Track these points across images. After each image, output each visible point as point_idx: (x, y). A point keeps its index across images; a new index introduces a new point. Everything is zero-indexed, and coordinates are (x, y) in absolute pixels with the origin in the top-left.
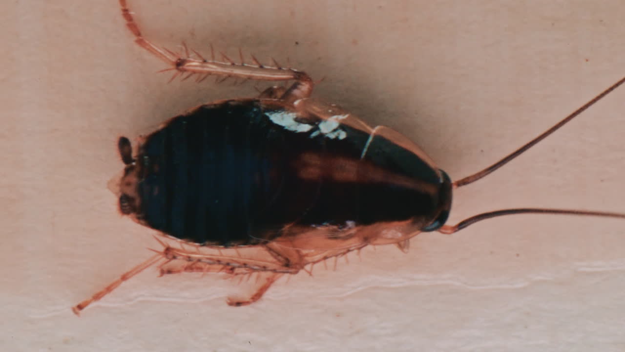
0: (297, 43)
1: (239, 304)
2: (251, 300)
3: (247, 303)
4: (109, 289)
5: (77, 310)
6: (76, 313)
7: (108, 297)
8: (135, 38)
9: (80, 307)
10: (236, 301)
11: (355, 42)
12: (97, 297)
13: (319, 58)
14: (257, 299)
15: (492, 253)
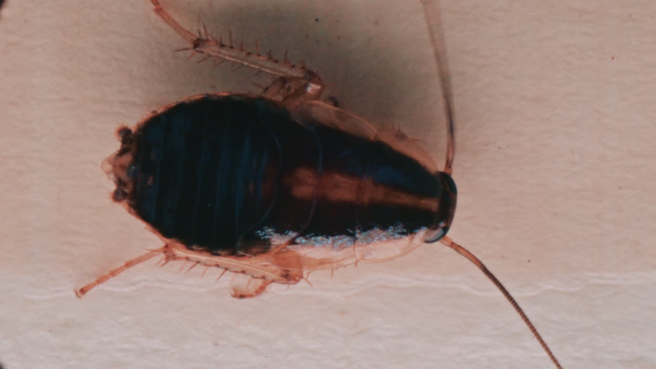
0: (317, 20)
1: (242, 296)
2: (254, 294)
3: (251, 296)
4: (113, 274)
5: (79, 294)
6: (79, 297)
7: (112, 280)
8: (153, 7)
9: (83, 291)
10: (239, 294)
11: (376, 23)
12: (100, 281)
13: (339, 38)
14: (260, 293)
15: (503, 257)
